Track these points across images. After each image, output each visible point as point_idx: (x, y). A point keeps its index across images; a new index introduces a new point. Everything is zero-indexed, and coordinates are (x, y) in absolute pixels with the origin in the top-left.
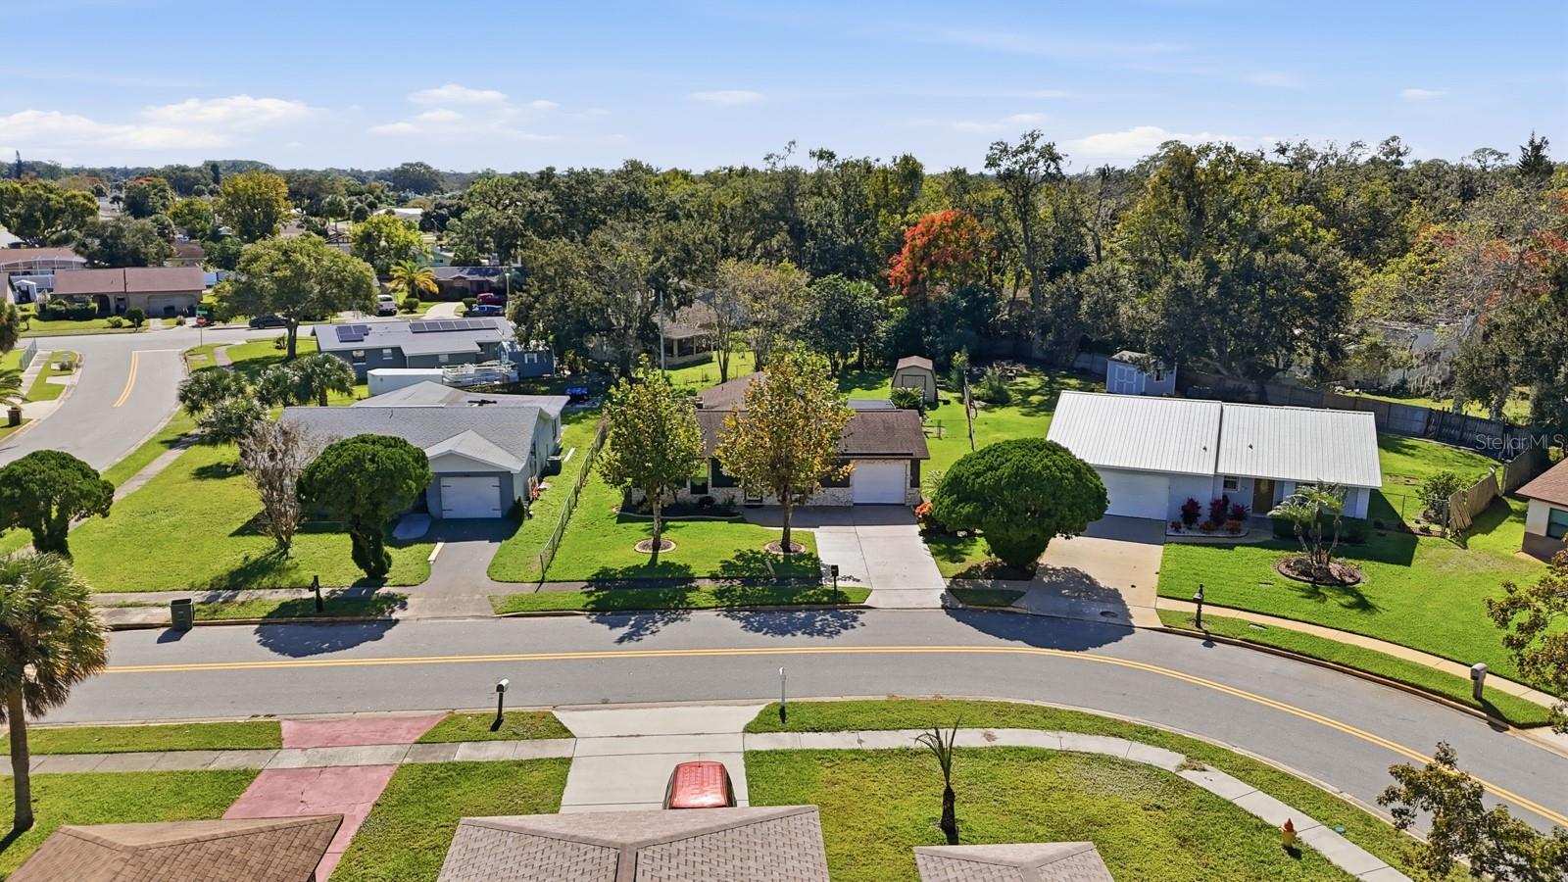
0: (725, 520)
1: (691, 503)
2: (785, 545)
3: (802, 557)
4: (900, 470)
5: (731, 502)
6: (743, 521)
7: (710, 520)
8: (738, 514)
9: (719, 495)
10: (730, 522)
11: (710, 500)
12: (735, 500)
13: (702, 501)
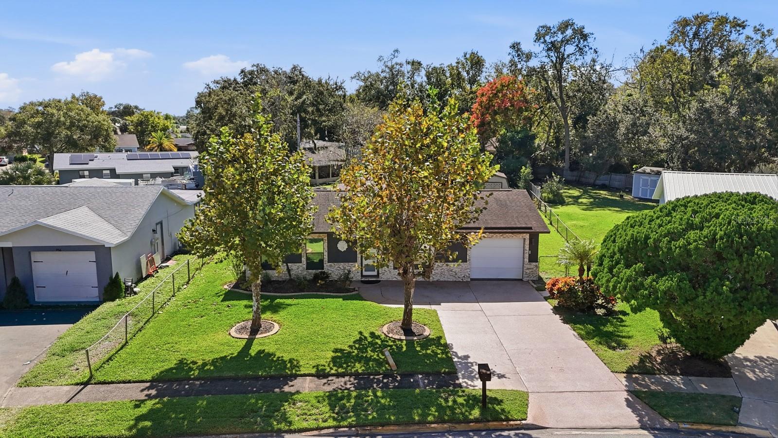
0: (339, 297)
1: (305, 278)
2: (407, 327)
3: (427, 342)
4: (515, 245)
5: (347, 277)
6: (360, 298)
7: (323, 297)
8: (354, 290)
9: (335, 270)
10: (345, 298)
11: (325, 276)
12: (351, 275)
13: (316, 277)
